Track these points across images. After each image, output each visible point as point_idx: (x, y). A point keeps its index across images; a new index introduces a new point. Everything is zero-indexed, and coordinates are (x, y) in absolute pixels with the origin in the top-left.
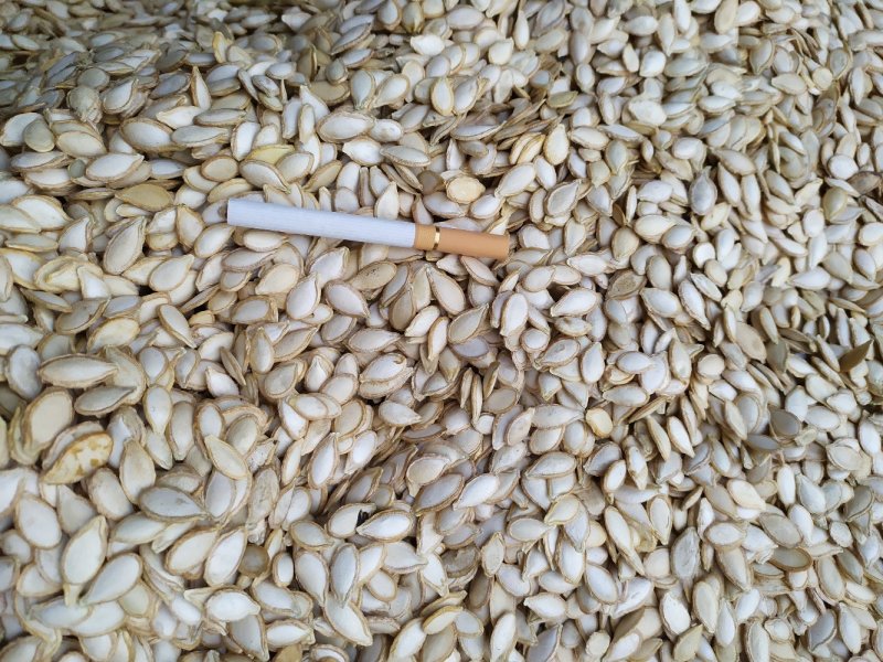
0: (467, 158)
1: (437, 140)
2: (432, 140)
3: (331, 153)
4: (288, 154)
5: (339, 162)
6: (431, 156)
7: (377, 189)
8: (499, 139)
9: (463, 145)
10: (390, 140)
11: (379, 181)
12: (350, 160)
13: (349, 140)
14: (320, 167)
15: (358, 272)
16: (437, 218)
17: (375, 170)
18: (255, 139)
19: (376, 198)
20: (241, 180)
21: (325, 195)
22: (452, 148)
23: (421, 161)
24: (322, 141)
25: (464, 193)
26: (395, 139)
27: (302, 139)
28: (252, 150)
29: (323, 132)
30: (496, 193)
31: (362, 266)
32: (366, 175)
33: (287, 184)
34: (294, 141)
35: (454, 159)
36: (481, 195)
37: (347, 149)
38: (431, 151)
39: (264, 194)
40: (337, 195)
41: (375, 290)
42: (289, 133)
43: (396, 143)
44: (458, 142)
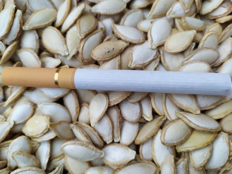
0: (33, 152)
1: (57, 169)
2: (61, 169)
3: (144, 150)
4: (182, 143)
5: (137, 142)
6: (63, 155)
7: (106, 121)
8: (4, 170)
9: (35, 163)
10: (96, 168)
11: (105, 129)
12: (129, 146)
13: (130, 163)
14: (153, 137)
15: (121, 53)
17: (108, 139)
18: (211, 152)
19: (107, 113)
20: (217, 117)
21: (148, 115)
22: (44, 161)
23: (69, 147)
24: (153, 161)
25: (37, 122)
26: (92, 169)
27: (172, 158)
28: (212, 142)
29: (153, 168)
30: (12, 124)
31: (118, 58)
32: (116, 135)
33: (180, 117)
34: (178, 156)
35: (44, 151)
36: (24, 123)
37: (131, 154)
38: (63, 160)
39: (199, 106)
40: (138, 115)
41: (109, 40)
42: (182, 163)
43: (91, 164)
44: (40, 166)
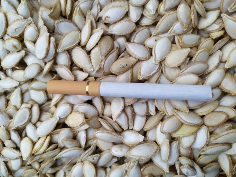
0: (75, 138)
1: (92, 147)
2: (94, 147)
3: (150, 135)
4: (175, 132)
5: (145, 130)
6: (95, 138)
7: (123, 116)
8: (57, 149)
9: (77, 145)
10: (118, 146)
11: (123, 121)
12: (139, 132)
13: (140, 143)
14: (155, 127)
15: (132, 67)
16: (90, 102)
17: (125, 127)
18: (195, 139)
19: (124, 111)
20: (201, 114)
21: (152, 111)
22: (83, 143)
23: (99, 134)
24: (156, 142)
25: (76, 118)
26: (115, 146)
27: (168, 141)
28: (196, 132)
29: (156, 147)
30: (58, 119)
31: (130, 71)
32: (130, 124)
33: (175, 114)
34: (172, 140)
35: (82, 136)
36: (66, 117)
37: (141, 138)
38: (95, 141)
39: (188, 107)
40: (146, 111)
41: (122, 57)
42: (175, 144)
43: (114, 144)
44: (80, 146)
